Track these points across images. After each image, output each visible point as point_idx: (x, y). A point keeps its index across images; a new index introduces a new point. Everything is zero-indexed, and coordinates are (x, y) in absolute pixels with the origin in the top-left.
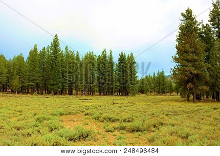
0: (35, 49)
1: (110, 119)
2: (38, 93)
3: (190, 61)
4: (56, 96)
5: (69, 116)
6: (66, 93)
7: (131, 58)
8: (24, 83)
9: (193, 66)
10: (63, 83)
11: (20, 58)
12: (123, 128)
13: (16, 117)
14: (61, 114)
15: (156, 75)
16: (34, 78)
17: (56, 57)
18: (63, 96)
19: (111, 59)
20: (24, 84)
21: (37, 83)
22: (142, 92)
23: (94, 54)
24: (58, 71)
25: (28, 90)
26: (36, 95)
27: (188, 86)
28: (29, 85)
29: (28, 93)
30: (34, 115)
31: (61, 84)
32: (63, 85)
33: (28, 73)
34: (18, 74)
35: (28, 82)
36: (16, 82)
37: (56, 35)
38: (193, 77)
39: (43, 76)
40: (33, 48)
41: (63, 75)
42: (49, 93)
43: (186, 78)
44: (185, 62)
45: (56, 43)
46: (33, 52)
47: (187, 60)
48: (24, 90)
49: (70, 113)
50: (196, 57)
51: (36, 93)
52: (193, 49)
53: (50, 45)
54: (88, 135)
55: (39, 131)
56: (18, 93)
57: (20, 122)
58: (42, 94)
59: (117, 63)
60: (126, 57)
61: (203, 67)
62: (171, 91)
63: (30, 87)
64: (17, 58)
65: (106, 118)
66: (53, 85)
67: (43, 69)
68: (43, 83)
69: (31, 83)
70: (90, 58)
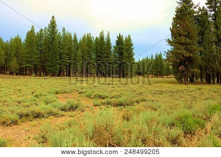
0: (32, 31)
1: (100, 97)
2: (36, 75)
3: (183, 44)
4: (54, 77)
5: (64, 94)
6: (64, 75)
7: (129, 40)
8: (21, 64)
9: (185, 49)
10: (61, 64)
11: (17, 40)
12: (109, 103)
13: (16, 95)
14: (57, 93)
15: (154, 58)
16: (31, 59)
17: (54, 39)
18: (61, 78)
19: (109, 40)
20: (22, 66)
21: (35, 65)
22: (139, 74)
23: (92, 36)
24: (56, 53)
25: (26, 72)
26: (34, 76)
27: (180, 68)
28: (27, 67)
29: (26, 74)
30: (33, 93)
31: (59, 66)
32: (61, 67)
33: (26, 55)
34: (16, 55)
35: (26, 64)
36: (14, 64)
37: (53, 17)
38: (185, 60)
39: (41, 58)
40: (30, 30)
41: (60, 57)
42: (46, 75)
43: (178, 60)
44: (177, 45)
45: (53, 24)
46: (31, 34)
47: (180, 44)
48: (22, 72)
49: (65, 92)
50: (188, 41)
51: (34, 74)
52: (187, 32)
53: (47, 27)
54: (77, 107)
55: (37, 104)
56: (17, 74)
57: (20, 98)
58: (40, 75)
59: (115, 45)
60: (124, 39)
61: (195, 50)
62: (168, 74)
63: (28, 68)
64: (15, 39)
65: (97, 95)
66: (51, 66)
67: (41, 51)
68: (41, 64)
69: (29, 65)
70: (88, 40)
